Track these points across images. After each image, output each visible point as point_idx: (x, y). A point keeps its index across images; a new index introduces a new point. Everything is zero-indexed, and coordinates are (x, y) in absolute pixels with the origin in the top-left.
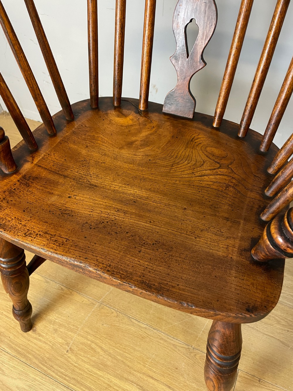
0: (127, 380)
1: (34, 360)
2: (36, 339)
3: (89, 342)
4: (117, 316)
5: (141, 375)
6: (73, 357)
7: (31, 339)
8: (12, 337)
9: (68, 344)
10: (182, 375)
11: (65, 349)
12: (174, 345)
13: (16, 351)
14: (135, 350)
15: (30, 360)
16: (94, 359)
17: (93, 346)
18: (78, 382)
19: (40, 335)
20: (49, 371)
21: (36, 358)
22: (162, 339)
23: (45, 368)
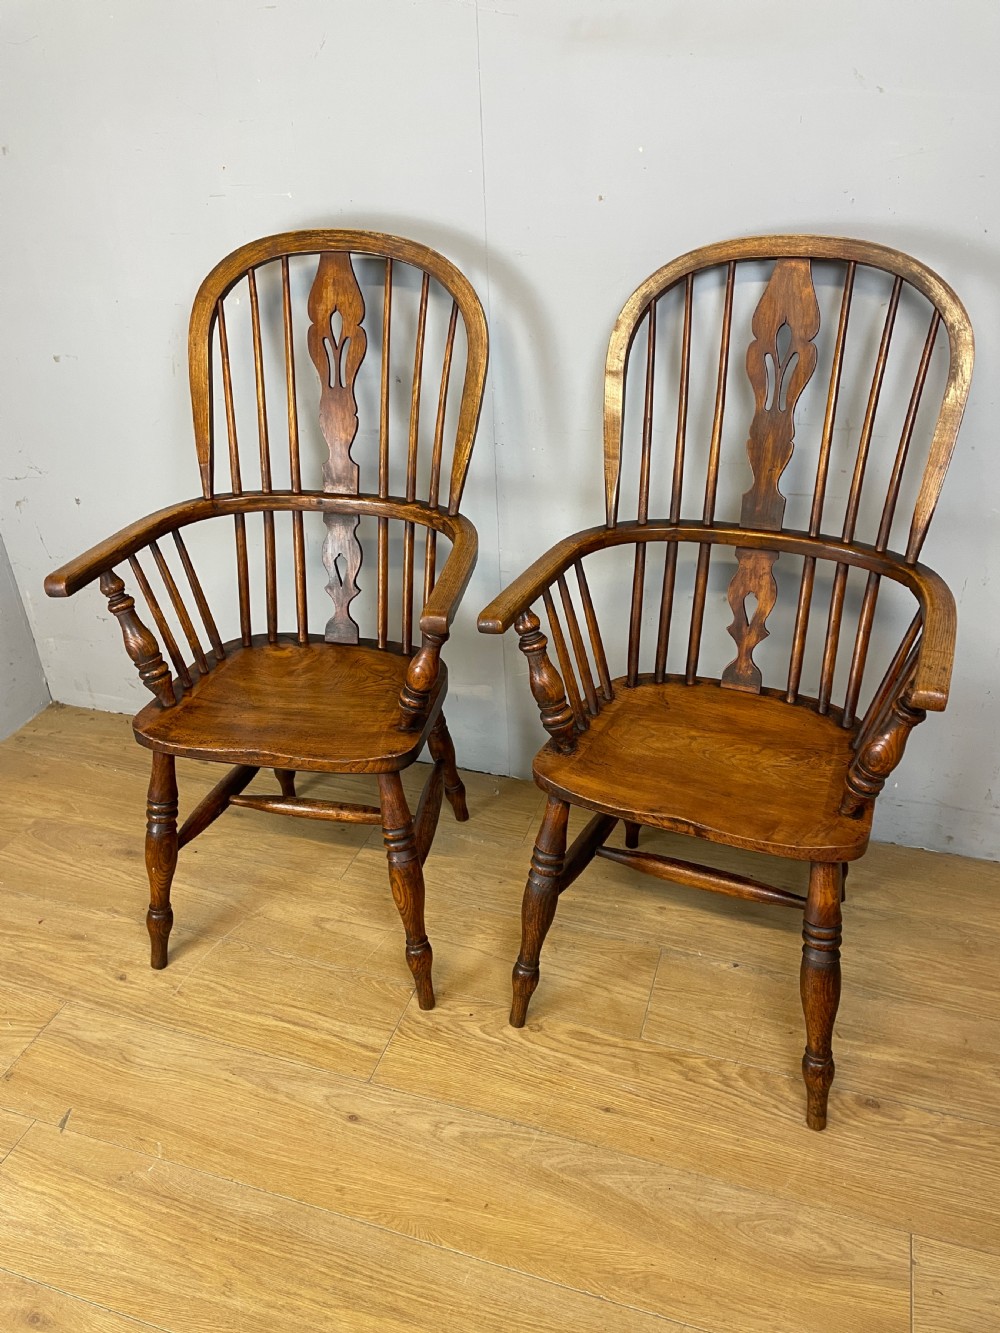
0: (260, 1013)
1: (125, 1009)
2: (125, 987)
3: (207, 982)
4: (250, 950)
5: (281, 1007)
6: (182, 1000)
7: (120, 989)
8: (89, 989)
9: (174, 987)
10: (338, 1000)
11: (170, 993)
12: (330, 971)
13: (97, 1003)
14: (273, 982)
15: (118, 1009)
16: (211, 998)
17: (213, 985)
18: (188, 1023)
19: (131, 982)
20: (147, 1018)
21: (127, 1007)
22: (314, 967)
23: (142, 1016)
